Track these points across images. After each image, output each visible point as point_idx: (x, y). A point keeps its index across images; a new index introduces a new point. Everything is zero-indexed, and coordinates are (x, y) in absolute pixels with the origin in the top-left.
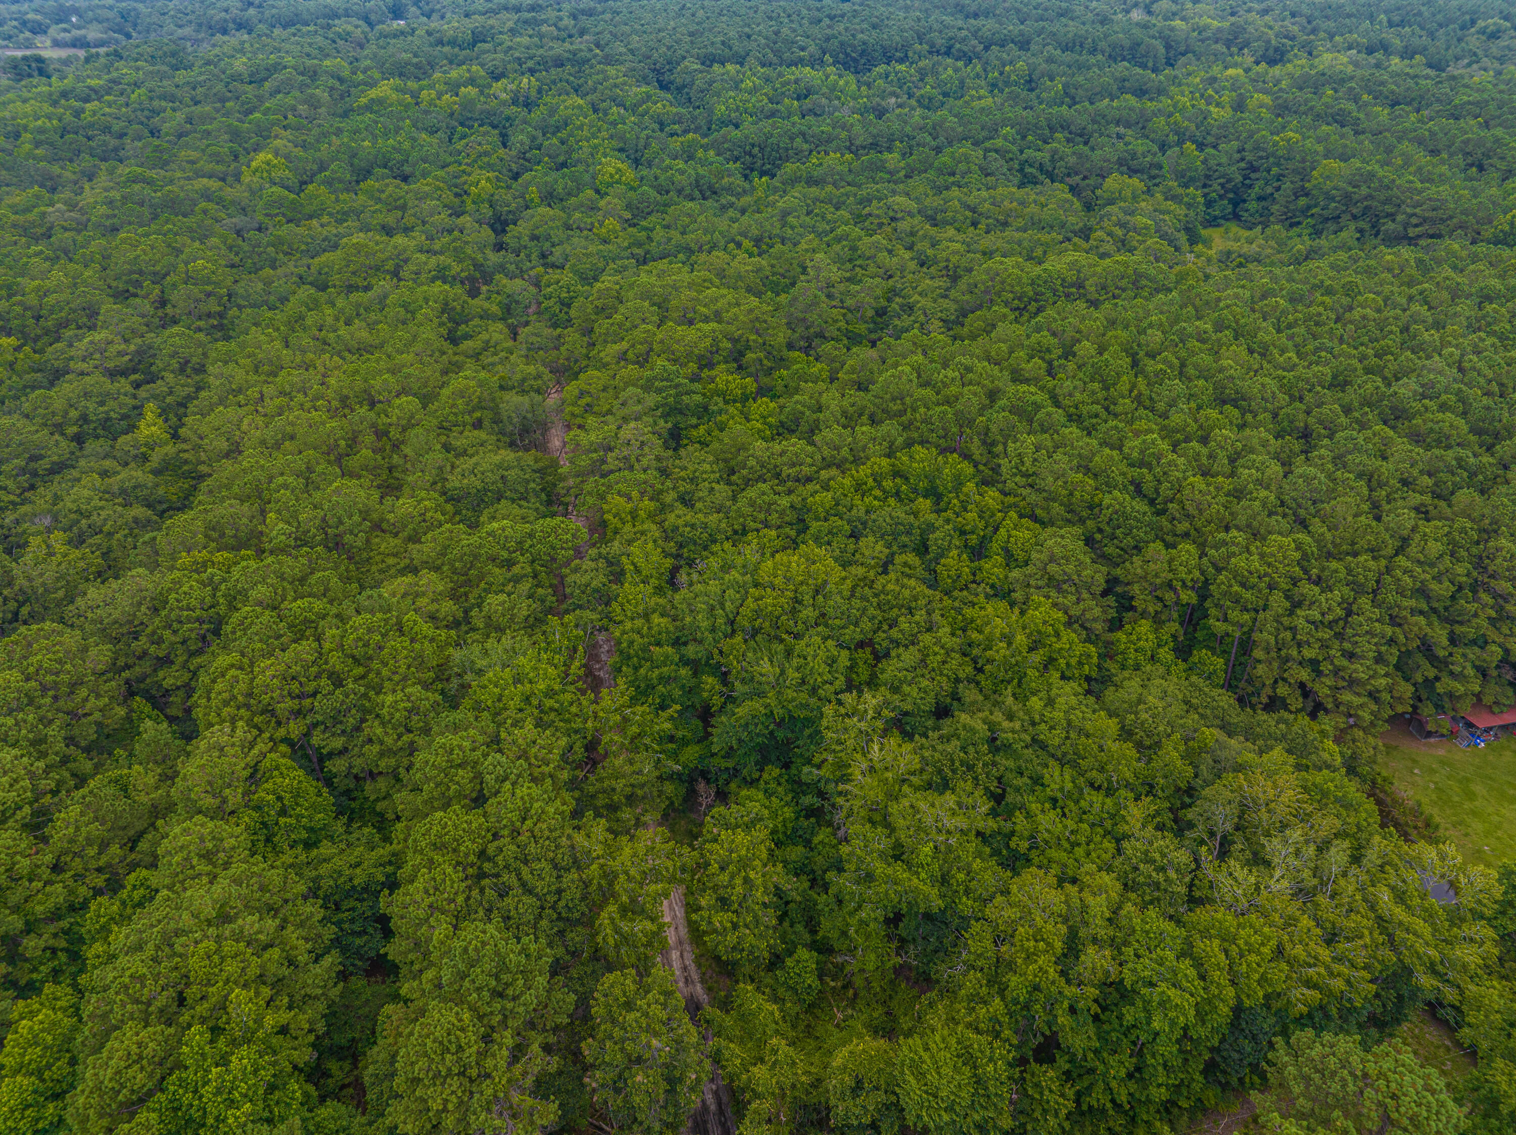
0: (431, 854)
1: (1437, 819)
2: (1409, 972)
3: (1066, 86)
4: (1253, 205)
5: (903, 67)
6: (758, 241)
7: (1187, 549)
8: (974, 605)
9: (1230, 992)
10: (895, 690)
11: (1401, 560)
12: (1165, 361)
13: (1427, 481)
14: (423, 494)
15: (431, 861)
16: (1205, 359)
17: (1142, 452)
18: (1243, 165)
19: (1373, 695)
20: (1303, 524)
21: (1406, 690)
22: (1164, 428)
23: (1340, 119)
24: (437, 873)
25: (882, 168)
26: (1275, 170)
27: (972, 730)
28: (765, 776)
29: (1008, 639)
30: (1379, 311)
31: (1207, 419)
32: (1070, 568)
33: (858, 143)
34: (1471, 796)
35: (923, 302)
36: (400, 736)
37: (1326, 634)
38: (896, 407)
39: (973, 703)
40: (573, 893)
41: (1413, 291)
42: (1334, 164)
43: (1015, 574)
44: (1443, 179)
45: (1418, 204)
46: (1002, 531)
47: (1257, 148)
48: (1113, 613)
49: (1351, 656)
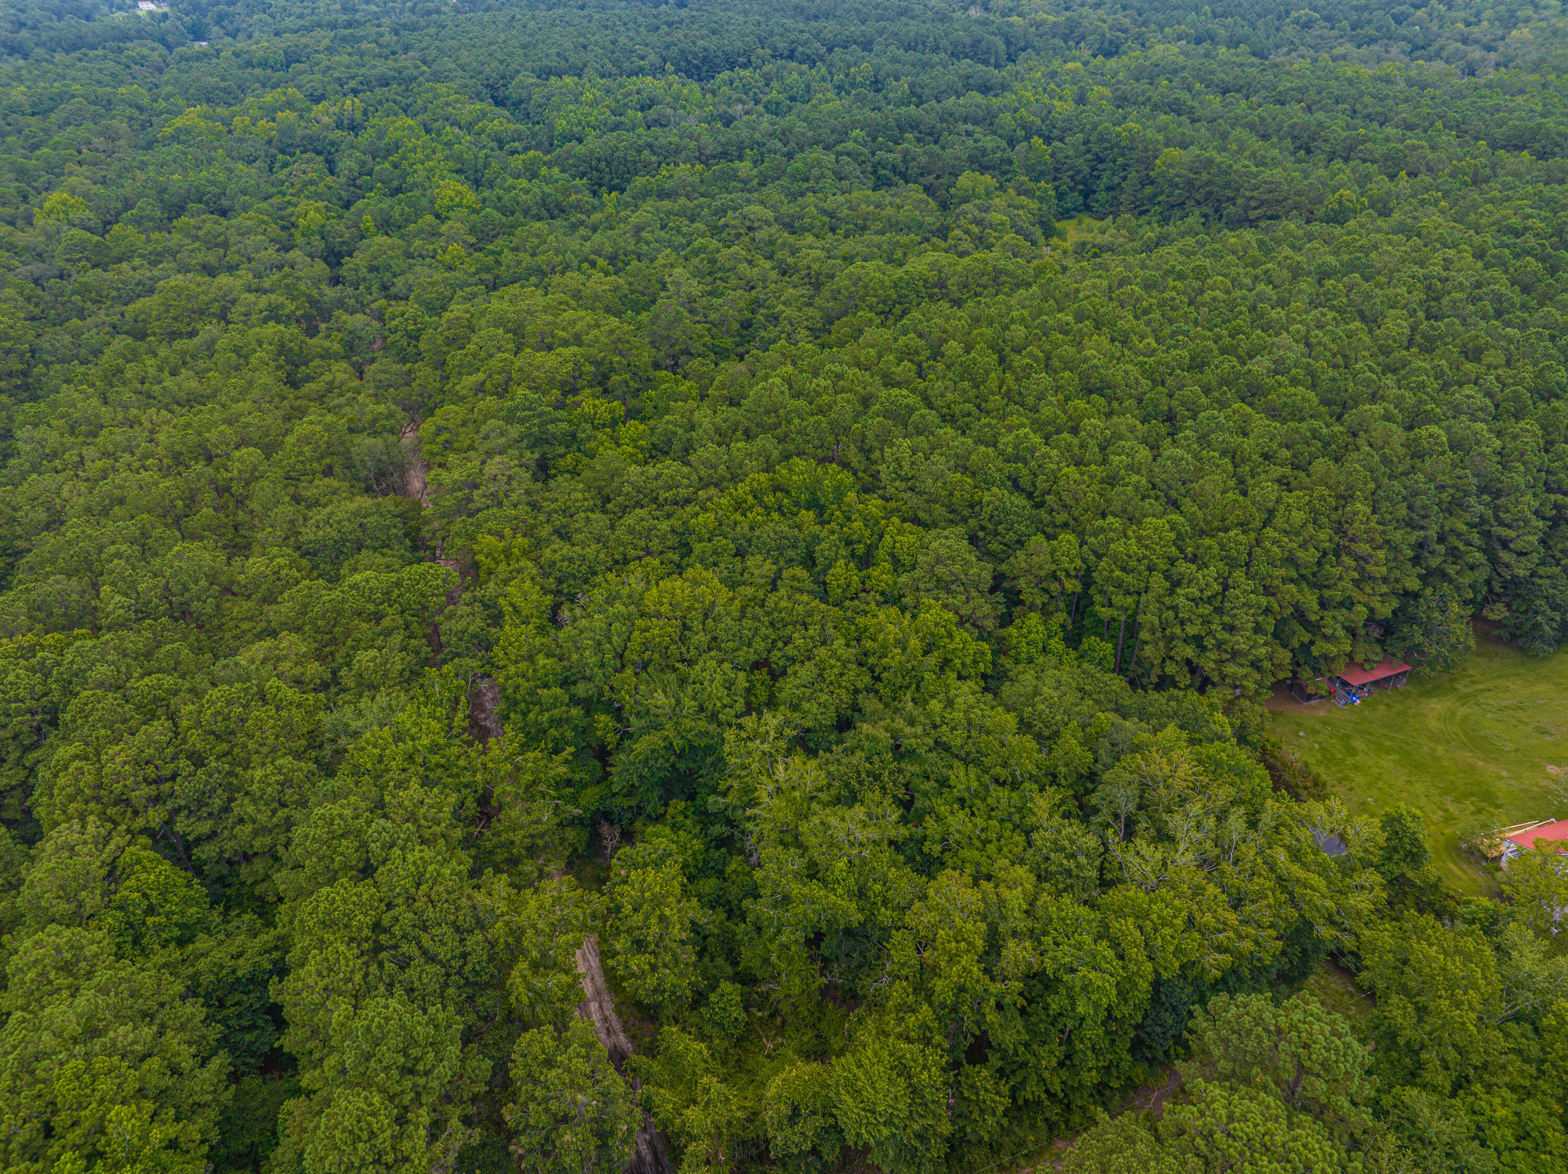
0: (320, 933)
1: (1324, 777)
2: (1310, 925)
3: (912, 85)
4: (1102, 196)
5: (746, 73)
6: (612, 259)
7: (1067, 538)
8: (866, 613)
9: (1148, 967)
10: (795, 708)
11: (1269, 532)
12: (1031, 355)
13: (1286, 453)
14: (275, 550)
15: (322, 941)
16: (1069, 350)
17: (1016, 447)
18: (1089, 156)
19: (1255, 665)
20: (1175, 505)
21: (1285, 656)
22: (1034, 422)
23: (1176, 108)
24: (329, 953)
25: (734, 177)
26: (1120, 160)
27: (875, 739)
28: (671, 810)
29: (902, 644)
30: (1228, 292)
31: (1076, 409)
32: (957, 568)
33: (707, 152)
34: (1352, 752)
35: (788, 311)
36: (274, 812)
37: (1206, 610)
38: (770, 420)
39: (873, 713)
40: (479, 955)
41: (1258, 271)
42: (1175, 152)
43: (904, 578)
44: (1275, 163)
45: (1255, 188)
46: (887, 537)
47: (1101, 140)
48: (1002, 609)
49: (1231, 629)
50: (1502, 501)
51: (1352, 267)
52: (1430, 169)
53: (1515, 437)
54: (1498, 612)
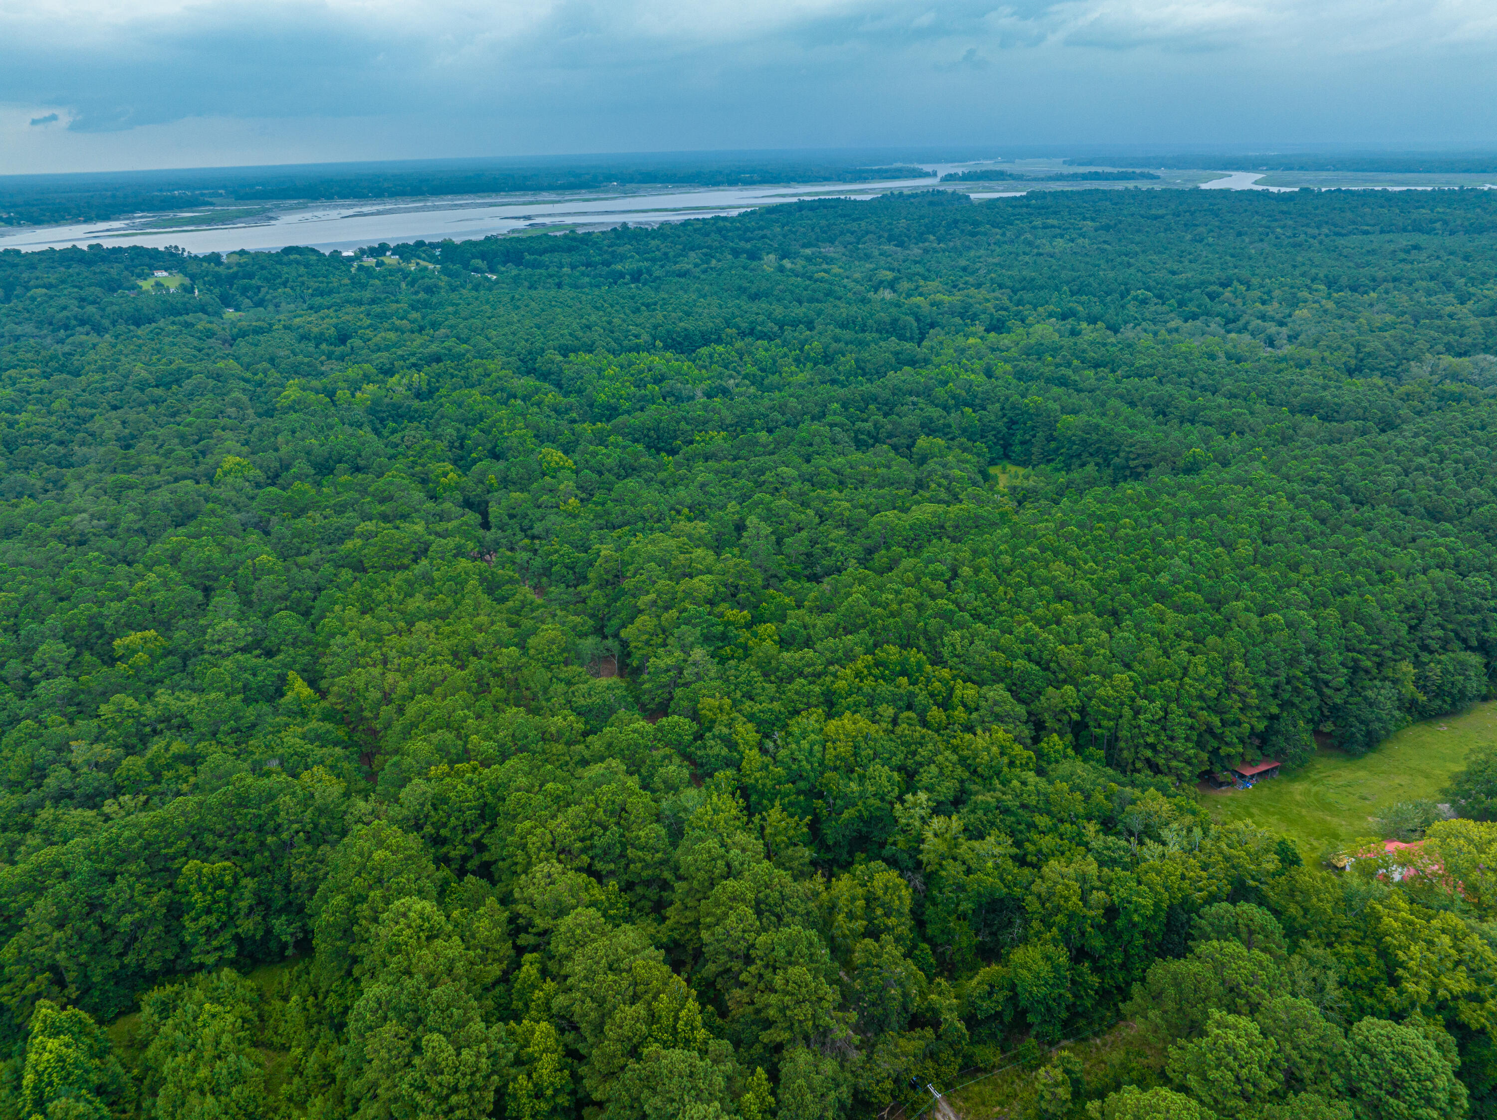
3: (856, 361)
4: (1018, 448)
6: (691, 508)
7: (1069, 689)
8: (955, 737)
10: (932, 790)
11: (1187, 680)
12: (1019, 576)
13: (1189, 633)
16: (1043, 572)
17: (1026, 634)
18: (1006, 420)
19: (1188, 761)
20: (1128, 666)
21: (1205, 756)
22: (1033, 618)
23: (1063, 382)
26: (1029, 423)
27: (988, 803)
29: (988, 750)
30: (1134, 529)
31: (1056, 610)
32: (1008, 708)
35: (839, 547)
37: (1156, 728)
41: (1150, 513)
42: (1070, 418)
43: (975, 715)
44: (1144, 426)
45: (1132, 445)
46: (957, 691)
47: (1013, 407)
48: (1035, 733)
49: (1172, 739)
50: (1321, 658)
51: (1211, 510)
52: (1252, 430)
53: (1325, 619)
54: (1328, 727)
